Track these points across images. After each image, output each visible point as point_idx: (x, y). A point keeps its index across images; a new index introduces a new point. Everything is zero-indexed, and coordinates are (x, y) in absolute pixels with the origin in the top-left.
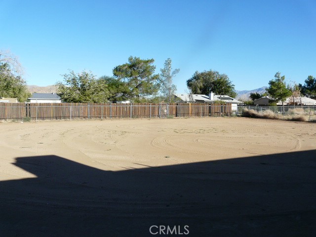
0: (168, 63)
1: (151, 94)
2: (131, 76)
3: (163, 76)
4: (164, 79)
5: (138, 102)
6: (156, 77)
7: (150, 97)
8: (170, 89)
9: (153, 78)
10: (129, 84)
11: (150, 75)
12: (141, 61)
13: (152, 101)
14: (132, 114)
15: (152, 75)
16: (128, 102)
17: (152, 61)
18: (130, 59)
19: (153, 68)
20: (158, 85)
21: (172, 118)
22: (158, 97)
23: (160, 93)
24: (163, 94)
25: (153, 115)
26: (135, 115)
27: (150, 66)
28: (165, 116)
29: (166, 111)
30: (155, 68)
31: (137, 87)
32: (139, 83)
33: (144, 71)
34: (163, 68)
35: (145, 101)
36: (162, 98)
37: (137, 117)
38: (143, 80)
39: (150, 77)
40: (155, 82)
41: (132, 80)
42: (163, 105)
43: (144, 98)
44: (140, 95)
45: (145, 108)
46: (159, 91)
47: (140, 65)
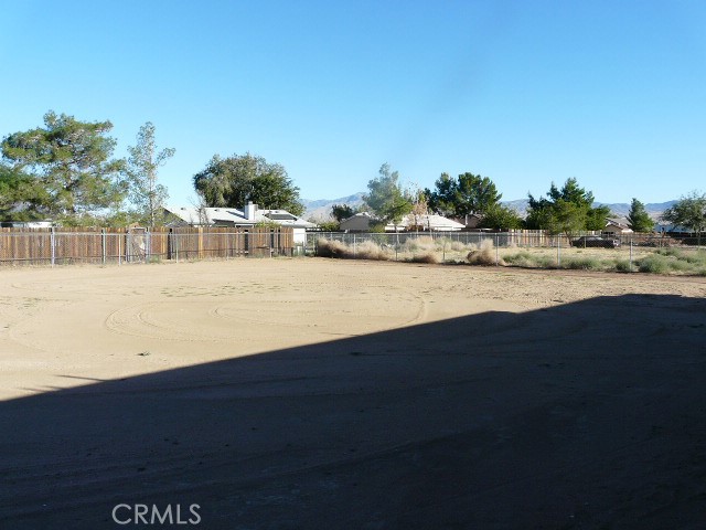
0: (147, 133)
1: (106, 206)
2: (51, 161)
3: (135, 162)
4: (136, 170)
5: (73, 224)
6: (117, 166)
7: (104, 213)
8: (151, 195)
9: (110, 169)
10: (45, 181)
11: (103, 159)
12: (79, 125)
13: (109, 224)
14: (57, 254)
15: (109, 160)
16: (45, 225)
17: (107, 126)
18: (49, 119)
19: (111, 143)
20: (124, 185)
21: (158, 262)
22: (124, 214)
23: (128, 205)
24: (134, 207)
25: (112, 256)
26: (65, 256)
27: (101, 139)
28: (143, 257)
29: (142, 246)
30: (115, 143)
31: (68, 189)
32: (74, 177)
33: (87, 149)
34: (134, 145)
35: (92, 223)
36: (134, 215)
37: (71, 262)
38: (85, 171)
39: (102, 165)
40: (115, 178)
41: (55, 171)
42: (136, 231)
43: (87, 215)
44: (76, 208)
45: (89, 239)
46: (126, 200)
47: (76, 135)
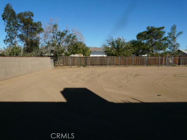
0: (174, 28)
1: (162, 50)
2: (148, 39)
3: (170, 37)
4: (170, 39)
5: (153, 55)
6: (165, 39)
7: (161, 52)
8: (174, 46)
9: (163, 40)
10: (147, 44)
11: (161, 37)
12: (155, 29)
13: (162, 55)
14: (147, 63)
15: (163, 37)
16: (146, 55)
17: (163, 28)
18: (148, 28)
19: (164, 32)
20: (167, 44)
21: (175, 66)
22: (166, 52)
24: (169, 50)
25: (162, 64)
26: (149, 63)
27: (161, 32)
28: (170, 64)
29: (171, 61)
31: (152, 46)
32: (153, 43)
33: (157, 35)
34: (170, 32)
35: (158, 55)
36: (169, 52)
37: (150, 65)
38: (157, 41)
39: (161, 39)
40: (164, 42)
41: (149, 41)
42: (169, 57)
43: (157, 53)
44: (154, 51)
45: (156, 59)
46: (167, 49)
47: (154, 31)
